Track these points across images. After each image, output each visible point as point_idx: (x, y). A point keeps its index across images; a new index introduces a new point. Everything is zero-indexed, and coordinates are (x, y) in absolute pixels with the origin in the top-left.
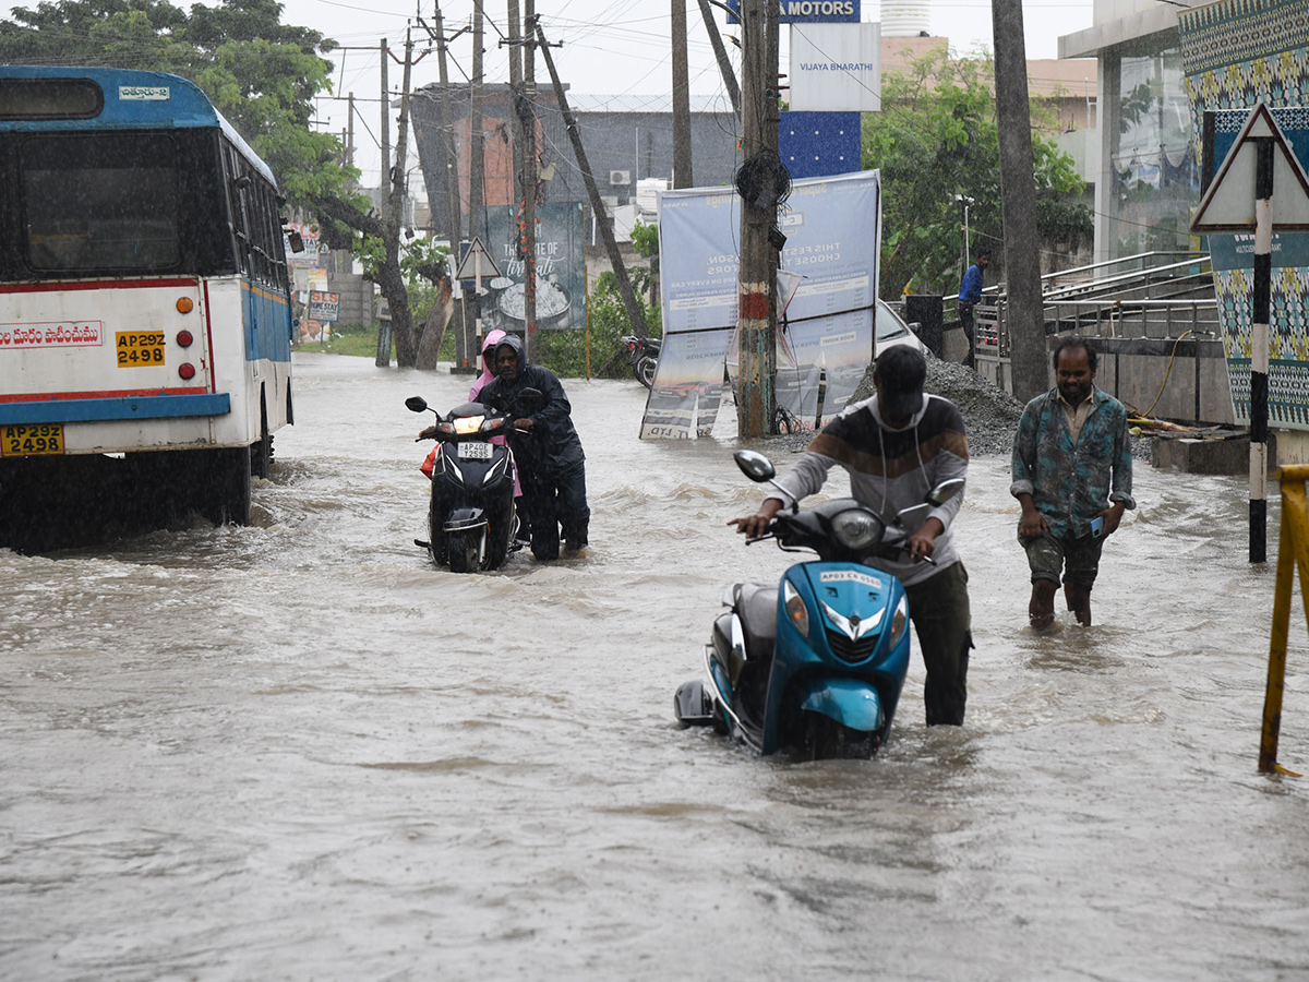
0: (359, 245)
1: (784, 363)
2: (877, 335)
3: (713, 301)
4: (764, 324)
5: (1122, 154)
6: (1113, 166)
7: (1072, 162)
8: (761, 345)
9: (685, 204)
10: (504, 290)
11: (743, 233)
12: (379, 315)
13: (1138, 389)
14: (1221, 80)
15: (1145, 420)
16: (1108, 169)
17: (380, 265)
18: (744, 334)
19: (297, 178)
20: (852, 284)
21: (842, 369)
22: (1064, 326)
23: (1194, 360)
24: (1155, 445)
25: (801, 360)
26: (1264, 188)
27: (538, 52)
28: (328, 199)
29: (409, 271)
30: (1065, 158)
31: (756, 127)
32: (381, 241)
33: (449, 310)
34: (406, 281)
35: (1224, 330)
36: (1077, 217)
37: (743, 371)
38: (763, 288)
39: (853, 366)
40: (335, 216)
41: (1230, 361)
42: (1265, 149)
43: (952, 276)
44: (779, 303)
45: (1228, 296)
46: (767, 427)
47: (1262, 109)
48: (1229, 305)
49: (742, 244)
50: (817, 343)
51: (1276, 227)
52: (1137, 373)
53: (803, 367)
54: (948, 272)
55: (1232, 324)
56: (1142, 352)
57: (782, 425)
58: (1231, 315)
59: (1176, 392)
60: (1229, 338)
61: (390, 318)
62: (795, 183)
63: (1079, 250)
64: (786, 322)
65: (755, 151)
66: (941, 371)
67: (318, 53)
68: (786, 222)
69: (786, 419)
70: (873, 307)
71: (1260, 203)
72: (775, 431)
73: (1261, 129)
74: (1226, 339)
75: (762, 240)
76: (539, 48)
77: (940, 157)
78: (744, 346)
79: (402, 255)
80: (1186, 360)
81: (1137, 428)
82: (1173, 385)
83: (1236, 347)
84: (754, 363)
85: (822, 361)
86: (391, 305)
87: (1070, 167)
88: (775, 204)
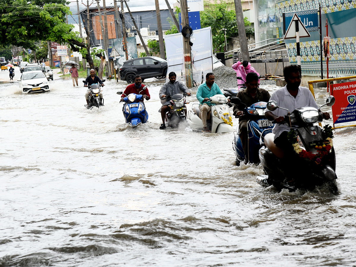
0: (81, 50)
1: (194, 71)
2: (213, 63)
3: (178, 58)
4: (190, 62)
5: (260, 17)
6: (258, 20)
7: (247, 19)
8: (190, 67)
9: (170, 38)
10: (119, 59)
11: (184, 43)
12: (87, 67)
13: (271, 70)
14: (284, 4)
15: (273, 76)
16: (257, 20)
17: (86, 55)
18: (186, 65)
19: (65, 36)
20: (207, 52)
21: (206, 71)
22: (253, 57)
23: (282, 63)
24: (276, 81)
25: (197, 70)
26: (297, 30)
27: (124, 3)
28: (73, 40)
29: (93, 55)
30: (246, 18)
31: (184, 20)
32: (86, 49)
33: (104, 64)
34: (92, 58)
35: (289, 56)
36: (249, 31)
37: (186, 73)
38: (189, 55)
39: (209, 70)
40: (74, 44)
41: (290, 62)
42: (297, 22)
43: (221, 47)
44: (192, 58)
45: (289, 49)
46: (192, 85)
47: (296, 15)
48: (289, 51)
49: (184, 46)
50: (201, 66)
51: (300, 37)
52: (270, 66)
53: (198, 71)
54: (221, 46)
55: (290, 55)
56: (270, 62)
57: (195, 84)
58: (290, 53)
59: (279, 70)
60: (290, 58)
61: (89, 67)
62: (194, 31)
63: (250, 38)
64: (194, 62)
65: (185, 25)
66: (229, 70)
67: (66, 5)
68: (192, 40)
69: (195, 83)
70: (212, 57)
71: (297, 32)
72: (194, 86)
73: (296, 19)
74: (289, 58)
75: (188, 44)
76: (124, 2)
77: (217, 20)
78: (186, 68)
79: (91, 52)
80: (281, 63)
81: (271, 78)
82: (278, 68)
83: (291, 59)
84: (188, 71)
85: (202, 70)
86: (89, 64)
87: (247, 20)
88: (190, 36)
